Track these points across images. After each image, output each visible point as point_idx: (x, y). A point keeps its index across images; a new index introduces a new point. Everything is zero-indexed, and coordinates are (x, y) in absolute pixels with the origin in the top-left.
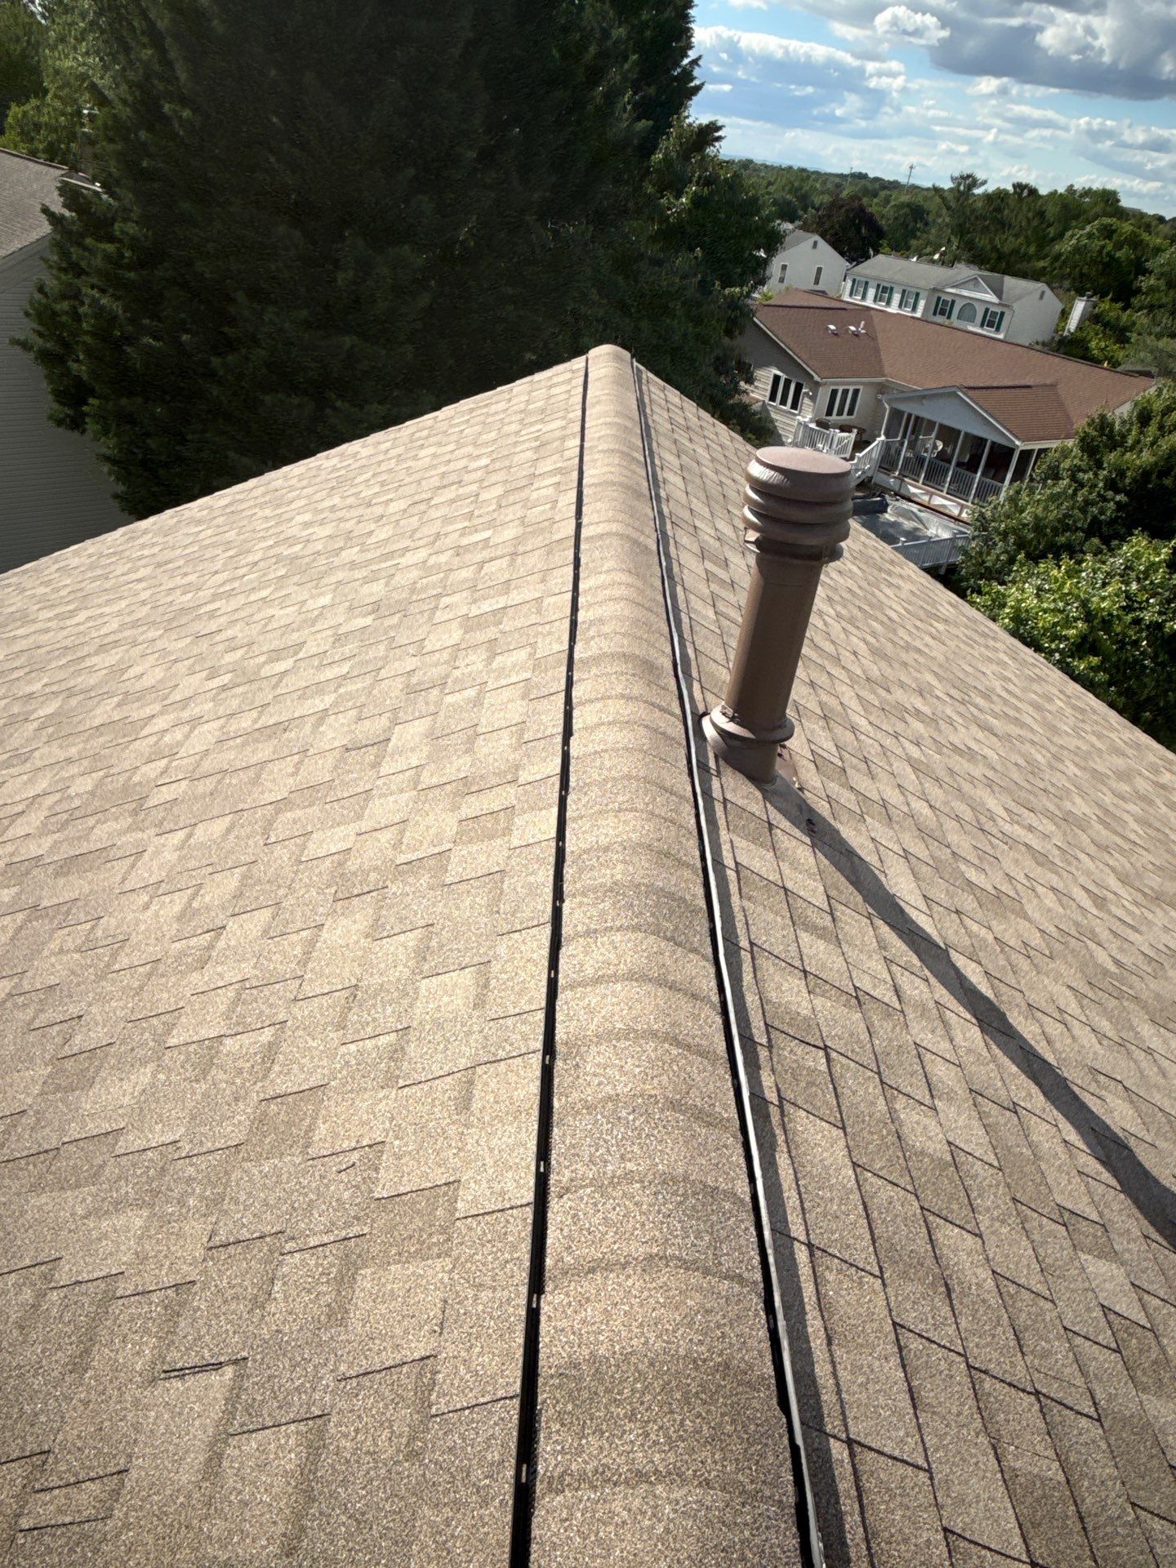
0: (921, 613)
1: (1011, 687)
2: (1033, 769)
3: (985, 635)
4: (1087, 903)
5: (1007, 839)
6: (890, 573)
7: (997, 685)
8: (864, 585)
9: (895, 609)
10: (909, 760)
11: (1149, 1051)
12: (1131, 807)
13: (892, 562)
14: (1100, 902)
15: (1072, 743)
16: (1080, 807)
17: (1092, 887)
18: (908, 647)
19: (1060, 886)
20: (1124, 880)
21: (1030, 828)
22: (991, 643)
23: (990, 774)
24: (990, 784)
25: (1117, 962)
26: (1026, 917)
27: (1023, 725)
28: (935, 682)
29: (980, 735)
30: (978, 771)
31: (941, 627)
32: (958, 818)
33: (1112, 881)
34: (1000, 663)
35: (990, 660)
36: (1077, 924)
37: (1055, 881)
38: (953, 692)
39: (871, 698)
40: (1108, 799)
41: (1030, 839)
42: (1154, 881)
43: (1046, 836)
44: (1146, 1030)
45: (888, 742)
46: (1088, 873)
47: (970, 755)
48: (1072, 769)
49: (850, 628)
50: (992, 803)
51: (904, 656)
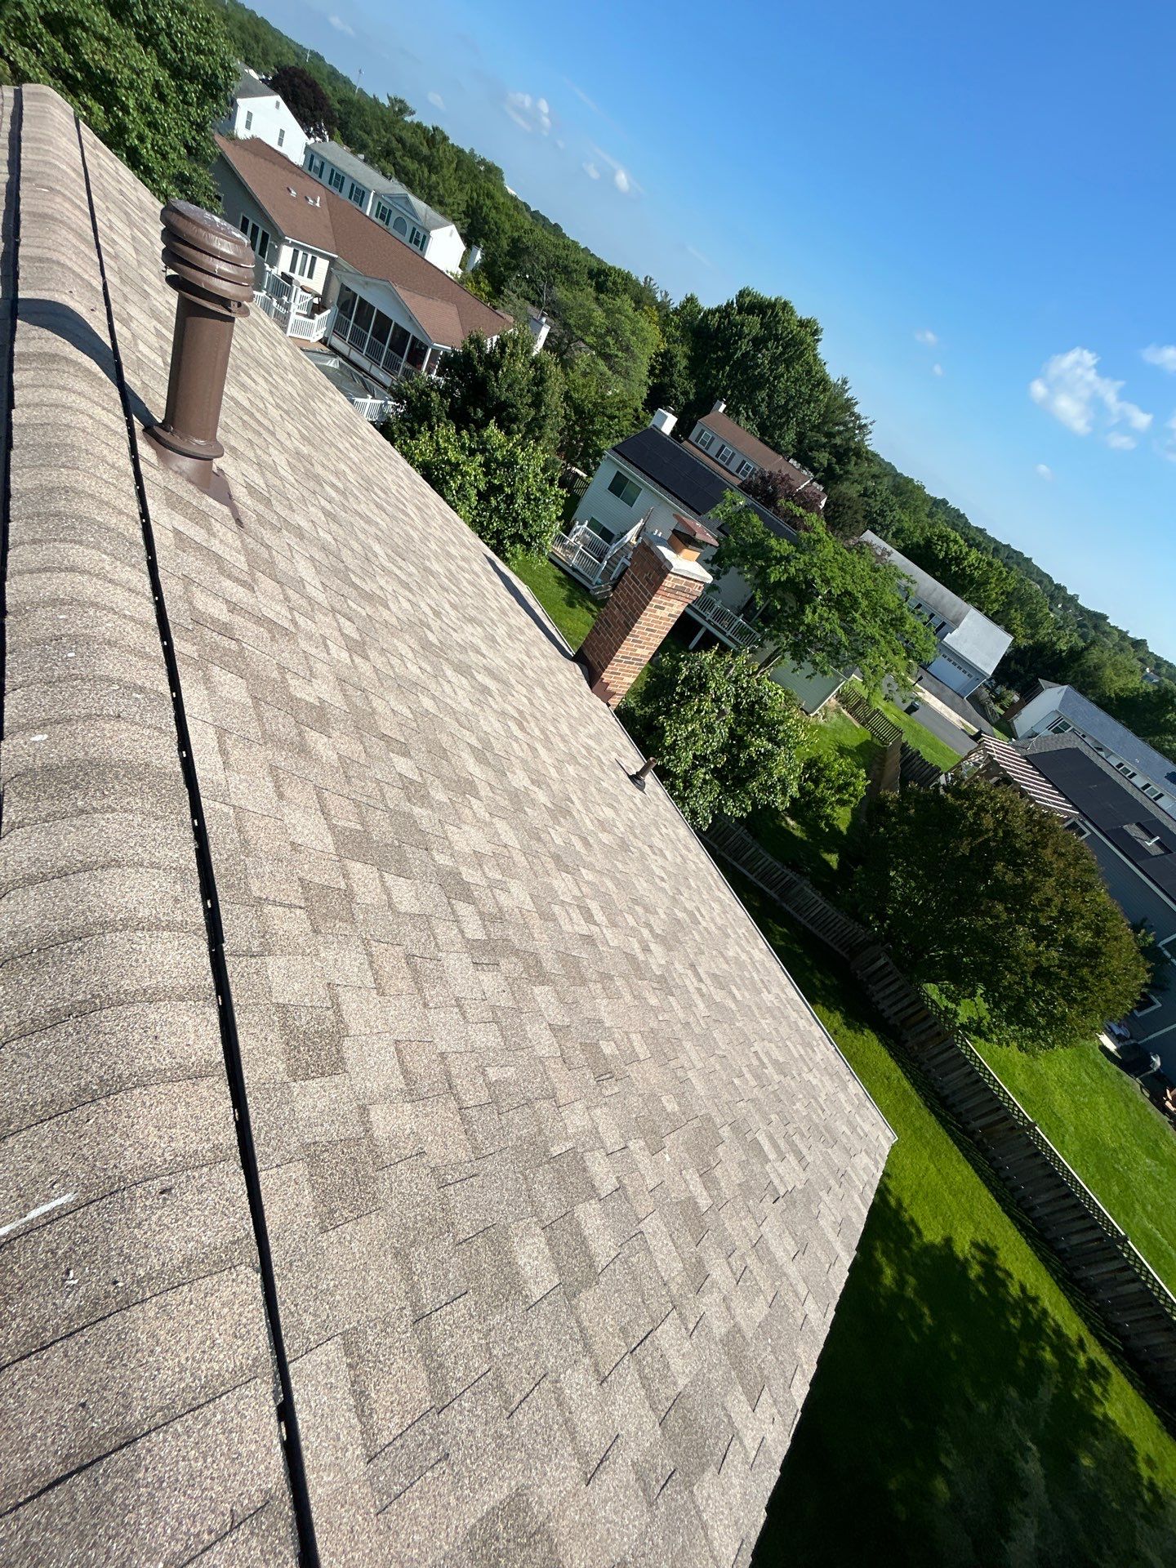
0: (345, 429)
1: (403, 492)
2: (410, 539)
3: (390, 458)
4: (430, 613)
5: (383, 569)
6: (323, 395)
7: (394, 488)
8: (302, 394)
9: (325, 418)
10: (323, 509)
11: (449, 682)
12: (467, 576)
13: (327, 388)
14: (437, 614)
15: (438, 533)
16: (436, 567)
17: (434, 606)
18: (332, 445)
19: (414, 600)
20: (454, 606)
21: (400, 568)
22: (393, 463)
23: (380, 534)
24: (378, 539)
25: (441, 642)
26: (389, 609)
27: (407, 515)
28: (347, 470)
29: (376, 511)
30: (372, 530)
31: (359, 442)
32: (352, 550)
33: (447, 606)
34: (398, 476)
35: (392, 473)
36: (420, 620)
37: (411, 597)
38: (362, 482)
39: (298, 465)
40: (453, 568)
41: (398, 572)
42: (473, 613)
43: (410, 575)
44: (449, 673)
45: (306, 494)
46: (433, 599)
47: (369, 521)
48: (433, 547)
49: (285, 416)
50: (377, 548)
51: (326, 448)
